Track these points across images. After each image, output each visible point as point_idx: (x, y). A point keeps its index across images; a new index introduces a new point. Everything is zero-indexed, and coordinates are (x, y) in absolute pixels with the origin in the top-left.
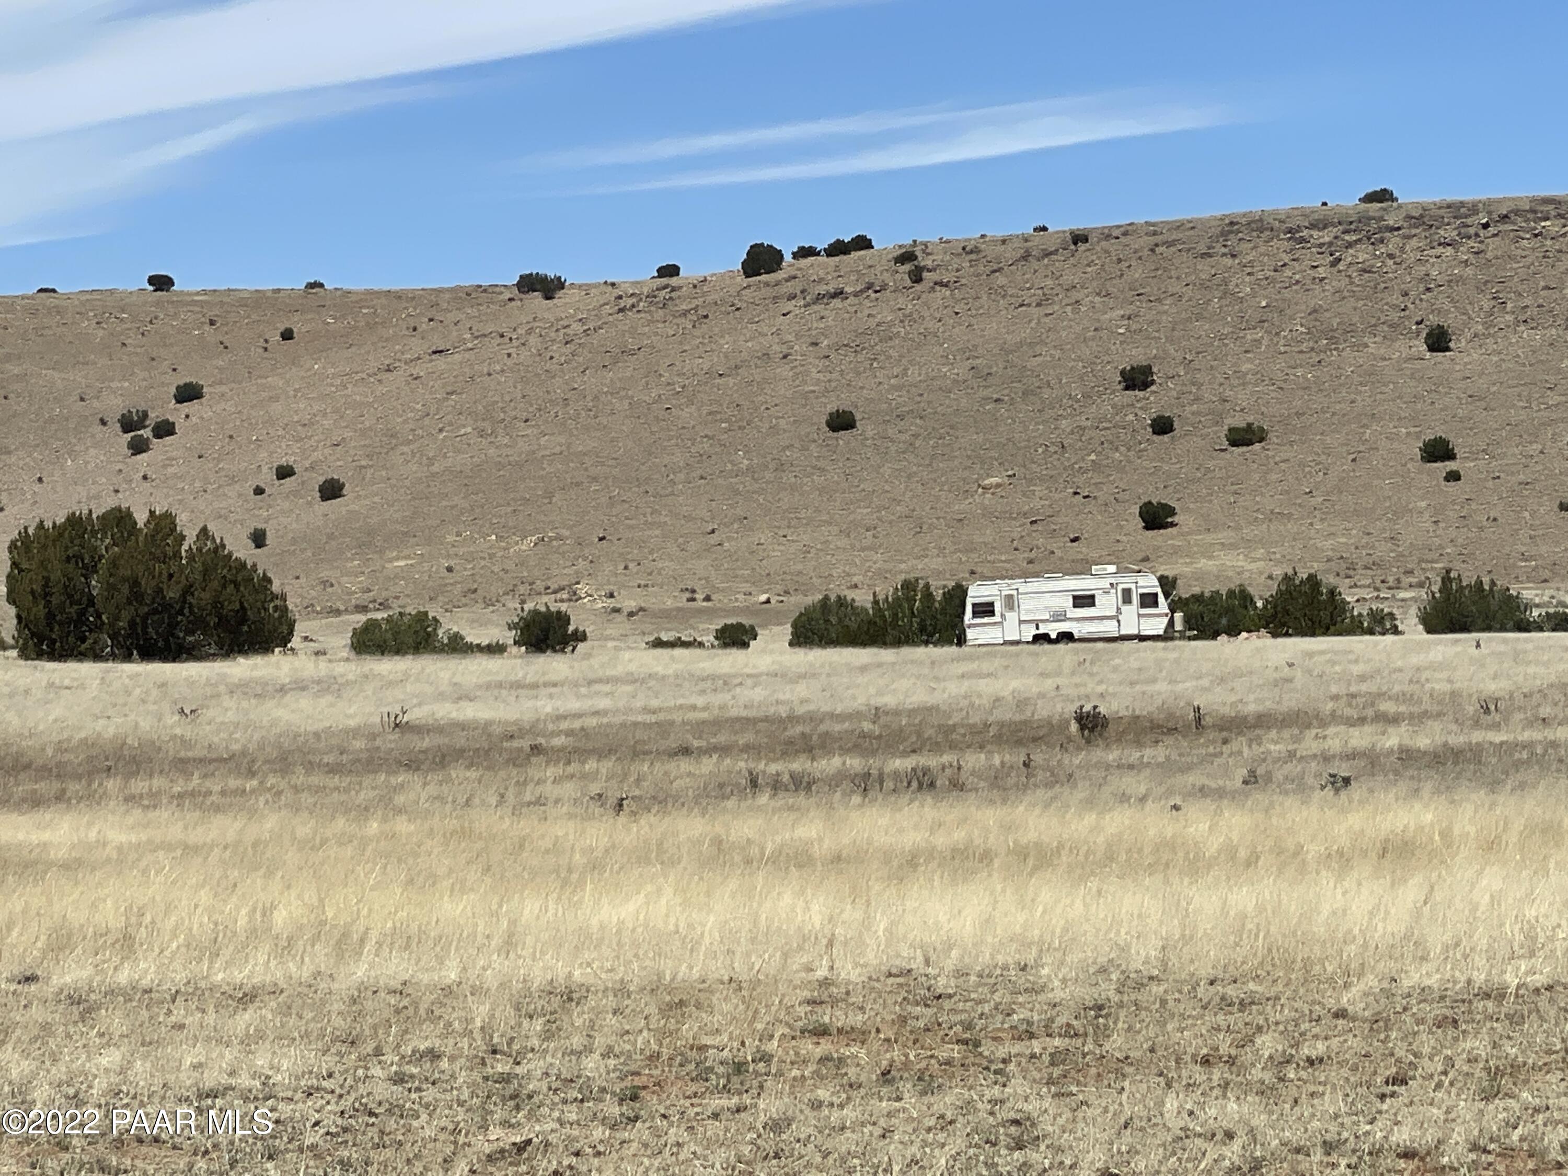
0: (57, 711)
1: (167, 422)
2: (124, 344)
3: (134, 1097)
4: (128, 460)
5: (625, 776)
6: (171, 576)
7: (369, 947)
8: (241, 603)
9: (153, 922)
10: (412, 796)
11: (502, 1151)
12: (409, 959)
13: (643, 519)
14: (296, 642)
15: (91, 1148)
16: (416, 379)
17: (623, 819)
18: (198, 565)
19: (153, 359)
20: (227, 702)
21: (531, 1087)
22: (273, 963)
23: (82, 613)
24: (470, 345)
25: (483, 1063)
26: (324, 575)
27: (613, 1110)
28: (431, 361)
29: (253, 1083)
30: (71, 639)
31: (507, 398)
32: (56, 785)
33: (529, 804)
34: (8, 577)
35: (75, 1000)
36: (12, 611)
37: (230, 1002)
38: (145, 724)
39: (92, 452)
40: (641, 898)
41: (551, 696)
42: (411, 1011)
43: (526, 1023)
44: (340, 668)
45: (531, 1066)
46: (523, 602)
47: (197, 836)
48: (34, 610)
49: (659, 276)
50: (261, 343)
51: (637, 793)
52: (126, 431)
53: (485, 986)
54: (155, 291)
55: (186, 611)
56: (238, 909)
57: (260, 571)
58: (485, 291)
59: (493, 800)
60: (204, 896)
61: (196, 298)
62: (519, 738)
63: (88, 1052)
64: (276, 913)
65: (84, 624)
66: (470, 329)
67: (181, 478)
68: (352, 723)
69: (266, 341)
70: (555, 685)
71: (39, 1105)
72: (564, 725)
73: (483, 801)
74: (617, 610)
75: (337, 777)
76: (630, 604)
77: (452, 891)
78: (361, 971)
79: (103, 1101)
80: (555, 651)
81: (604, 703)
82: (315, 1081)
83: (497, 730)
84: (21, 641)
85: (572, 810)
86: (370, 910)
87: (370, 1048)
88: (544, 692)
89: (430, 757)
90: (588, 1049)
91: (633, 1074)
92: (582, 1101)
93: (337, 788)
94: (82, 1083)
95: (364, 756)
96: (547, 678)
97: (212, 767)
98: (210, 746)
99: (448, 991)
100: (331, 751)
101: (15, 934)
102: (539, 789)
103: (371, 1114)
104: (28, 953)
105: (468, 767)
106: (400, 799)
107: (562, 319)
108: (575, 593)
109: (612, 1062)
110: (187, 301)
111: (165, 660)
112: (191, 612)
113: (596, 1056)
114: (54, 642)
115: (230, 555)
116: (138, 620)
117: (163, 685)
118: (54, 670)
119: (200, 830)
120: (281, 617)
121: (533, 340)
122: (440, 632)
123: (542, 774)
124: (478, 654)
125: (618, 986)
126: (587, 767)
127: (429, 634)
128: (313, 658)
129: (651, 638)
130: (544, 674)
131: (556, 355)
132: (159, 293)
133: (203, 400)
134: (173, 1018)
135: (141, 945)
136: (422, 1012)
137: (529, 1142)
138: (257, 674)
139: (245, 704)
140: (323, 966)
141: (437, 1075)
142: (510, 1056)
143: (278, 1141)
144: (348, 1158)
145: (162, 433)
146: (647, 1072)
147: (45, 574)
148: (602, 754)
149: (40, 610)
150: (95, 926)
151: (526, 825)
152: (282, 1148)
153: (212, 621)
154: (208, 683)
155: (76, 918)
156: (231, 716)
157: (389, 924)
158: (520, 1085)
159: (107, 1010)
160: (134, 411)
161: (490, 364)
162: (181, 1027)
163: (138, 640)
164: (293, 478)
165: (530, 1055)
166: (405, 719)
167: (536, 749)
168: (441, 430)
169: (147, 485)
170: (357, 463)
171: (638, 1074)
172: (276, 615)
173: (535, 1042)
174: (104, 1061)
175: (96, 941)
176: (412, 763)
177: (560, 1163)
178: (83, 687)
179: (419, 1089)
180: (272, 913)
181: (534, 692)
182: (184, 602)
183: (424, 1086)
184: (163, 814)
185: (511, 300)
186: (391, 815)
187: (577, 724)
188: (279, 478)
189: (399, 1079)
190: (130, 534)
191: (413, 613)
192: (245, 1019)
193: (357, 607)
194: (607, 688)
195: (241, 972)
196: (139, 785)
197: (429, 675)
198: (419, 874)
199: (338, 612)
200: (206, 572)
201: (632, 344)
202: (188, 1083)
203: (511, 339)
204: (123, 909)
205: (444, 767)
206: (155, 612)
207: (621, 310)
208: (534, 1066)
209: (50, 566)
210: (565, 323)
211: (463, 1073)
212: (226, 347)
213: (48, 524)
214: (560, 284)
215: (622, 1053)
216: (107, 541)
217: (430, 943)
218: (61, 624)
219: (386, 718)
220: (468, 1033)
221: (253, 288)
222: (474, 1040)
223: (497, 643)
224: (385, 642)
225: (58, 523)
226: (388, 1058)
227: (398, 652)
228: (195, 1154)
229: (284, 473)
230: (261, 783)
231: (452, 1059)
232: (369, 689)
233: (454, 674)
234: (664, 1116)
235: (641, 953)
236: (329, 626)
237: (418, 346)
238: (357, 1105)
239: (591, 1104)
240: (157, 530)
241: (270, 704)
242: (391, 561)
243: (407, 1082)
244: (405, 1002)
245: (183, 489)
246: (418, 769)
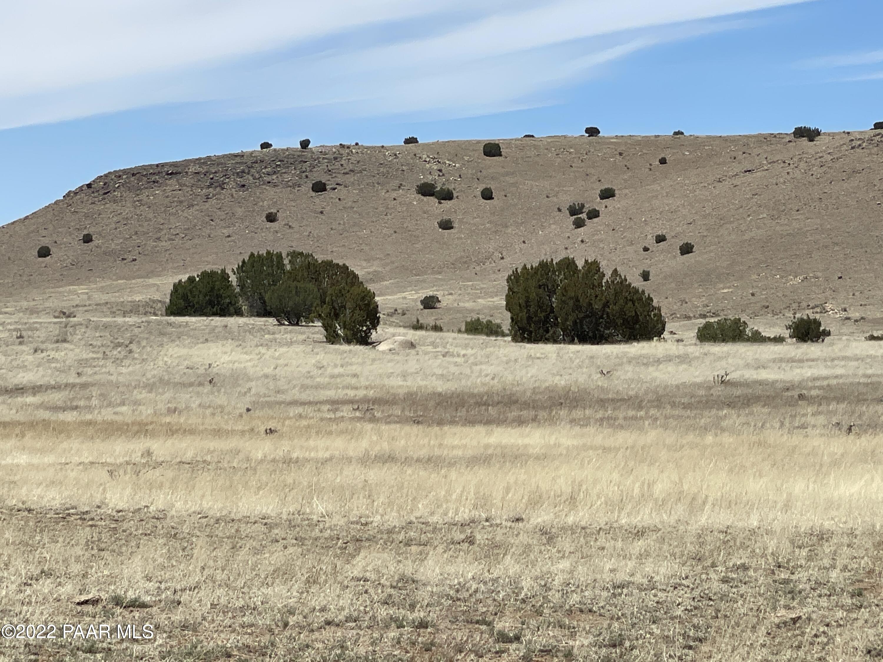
0: (533, 371)
1: (595, 210)
2: (571, 166)
3: (578, 587)
4: (573, 231)
5: (853, 412)
6: (596, 296)
7: (708, 507)
8: (636, 312)
9: (587, 490)
10: (731, 421)
11: (785, 623)
12: (730, 513)
13: (863, 267)
14: (666, 335)
15: (555, 614)
16: (735, 186)
17: (852, 437)
18: (612, 291)
19: (587, 175)
20: (629, 368)
21: (801, 587)
22: (654, 515)
23: (547, 317)
24: (766, 168)
25: (773, 573)
26: (682, 297)
27: (848, 601)
28: (744, 176)
29: (644, 580)
30: (541, 331)
31: (787, 197)
32: (533, 413)
33: (798, 427)
34: (507, 296)
35: (543, 532)
36: (509, 315)
37: (630, 535)
38: (582, 379)
39: (553, 227)
40: (862, 482)
41: (810, 367)
42: (731, 543)
43: (797, 550)
44: (691, 349)
45: (801, 575)
46: (795, 313)
47: (610, 442)
48: (520, 314)
49: (875, 128)
50: (649, 166)
51: (860, 422)
52: (572, 215)
53: (774, 530)
54: (589, 136)
55: (605, 316)
56: (634, 483)
57: (647, 295)
58: (775, 136)
59: (778, 425)
60: (615, 476)
61: (612, 140)
62: (792, 390)
63: (552, 561)
64: (655, 487)
65: (548, 322)
66: (766, 158)
67: (602, 241)
68: (698, 380)
69: (651, 165)
70: (813, 360)
71: (525, 590)
72: (818, 383)
73: (772, 426)
74: (848, 319)
75: (689, 411)
76: (855, 315)
77: (755, 476)
78: (703, 520)
79: (560, 588)
80: (813, 341)
81: (839, 371)
82: (678, 580)
83: (779, 386)
84: (513, 332)
85: (823, 432)
86: (708, 486)
87: (709, 562)
88: (806, 364)
89: (741, 400)
90: (834, 567)
91: (859, 581)
92: (830, 596)
93: (688, 417)
94: (548, 578)
95: (704, 399)
96: (808, 357)
97: (618, 404)
98: (618, 392)
99: (753, 532)
100: (686, 396)
101: (510, 495)
102: (803, 419)
103: (710, 599)
104: (518, 505)
105: (764, 406)
106: (724, 424)
107: (818, 153)
108: (824, 309)
109: (847, 574)
110: (607, 141)
111: (593, 344)
112: (608, 316)
113: (838, 570)
114: (531, 332)
115: (630, 285)
116: (578, 321)
117: (592, 357)
118: (531, 348)
119: (612, 439)
120: (657, 320)
121: (802, 165)
122: (747, 330)
123: (805, 411)
124: (769, 343)
125: (849, 532)
126: (831, 407)
127: (741, 331)
128: (676, 343)
129: (867, 335)
130: (807, 354)
131: (815, 173)
132: (591, 138)
133: (615, 198)
134: (598, 543)
135: (580, 503)
136: (738, 544)
137: (799, 618)
138: (644, 352)
139: (637, 369)
140: (681, 516)
141: (747, 579)
142: (788, 569)
143: (658, 613)
144: (698, 624)
145: (591, 216)
146: (867, 580)
147: (527, 295)
148: (839, 400)
149: (524, 315)
150: (555, 491)
151: (796, 439)
152: (660, 616)
153: (620, 321)
154: (617, 357)
155: (544, 486)
156: (629, 375)
157: (719, 494)
158: (794, 586)
159: (562, 538)
160: (576, 204)
161: (777, 179)
162: (603, 548)
163: (578, 332)
164: (664, 242)
165: (799, 569)
166: (728, 378)
167: (801, 397)
168: (749, 216)
169: (583, 245)
170: (702, 234)
171: (862, 581)
172: (655, 319)
173: (803, 562)
174: (561, 566)
175: (555, 499)
176: (730, 405)
177: (818, 630)
178: (546, 357)
179: (736, 586)
180: (653, 485)
181: (801, 365)
182: (604, 311)
183: (739, 584)
184: (591, 430)
185: (790, 141)
186: (719, 432)
187: (825, 383)
188: (657, 243)
189: (725, 580)
190: (574, 273)
191: (732, 319)
192: (639, 545)
193: (700, 315)
194: (843, 363)
195: (636, 518)
196: (578, 413)
197: (741, 354)
198: (736, 466)
199: (689, 318)
200: (616, 294)
201: (859, 167)
202: (608, 580)
203: (789, 164)
204: (570, 483)
205: (749, 406)
206: (587, 316)
207: (853, 148)
208: (802, 575)
209: (529, 290)
210: (821, 155)
211: (762, 578)
212: (628, 168)
213: (529, 266)
214: (817, 133)
215: (852, 569)
216: (562, 277)
217: (742, 506)
218: (535, 323)
219: (716, 378)
220: (764, 555)
221: (644, 135)
222: (768, 559)
223: (780, 337)
224: (716, 335)
225: (534, 266)
226: (720, 569)
227: (724, 341)
228: (612, 619)
229: (660, 239)
230: (646, 413)
231: (755, 571)
232: (707, 361)
233: (756, 353)
234: (877, 605)
235: (863, 513)
236: (684, 326)
237: (737, 168)
238: (702, 594)
239: (835, 597)
240: (589, 271)
241: (651, 369)
242: (719, 289)
243: (730, 582)
244: (728, 537)
245: (604, 248)
246: (734, 407)
